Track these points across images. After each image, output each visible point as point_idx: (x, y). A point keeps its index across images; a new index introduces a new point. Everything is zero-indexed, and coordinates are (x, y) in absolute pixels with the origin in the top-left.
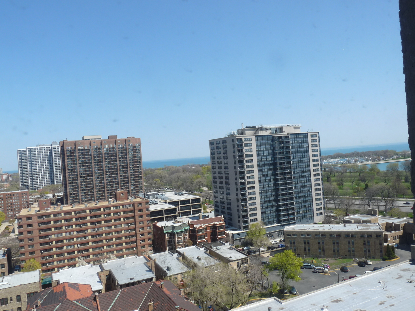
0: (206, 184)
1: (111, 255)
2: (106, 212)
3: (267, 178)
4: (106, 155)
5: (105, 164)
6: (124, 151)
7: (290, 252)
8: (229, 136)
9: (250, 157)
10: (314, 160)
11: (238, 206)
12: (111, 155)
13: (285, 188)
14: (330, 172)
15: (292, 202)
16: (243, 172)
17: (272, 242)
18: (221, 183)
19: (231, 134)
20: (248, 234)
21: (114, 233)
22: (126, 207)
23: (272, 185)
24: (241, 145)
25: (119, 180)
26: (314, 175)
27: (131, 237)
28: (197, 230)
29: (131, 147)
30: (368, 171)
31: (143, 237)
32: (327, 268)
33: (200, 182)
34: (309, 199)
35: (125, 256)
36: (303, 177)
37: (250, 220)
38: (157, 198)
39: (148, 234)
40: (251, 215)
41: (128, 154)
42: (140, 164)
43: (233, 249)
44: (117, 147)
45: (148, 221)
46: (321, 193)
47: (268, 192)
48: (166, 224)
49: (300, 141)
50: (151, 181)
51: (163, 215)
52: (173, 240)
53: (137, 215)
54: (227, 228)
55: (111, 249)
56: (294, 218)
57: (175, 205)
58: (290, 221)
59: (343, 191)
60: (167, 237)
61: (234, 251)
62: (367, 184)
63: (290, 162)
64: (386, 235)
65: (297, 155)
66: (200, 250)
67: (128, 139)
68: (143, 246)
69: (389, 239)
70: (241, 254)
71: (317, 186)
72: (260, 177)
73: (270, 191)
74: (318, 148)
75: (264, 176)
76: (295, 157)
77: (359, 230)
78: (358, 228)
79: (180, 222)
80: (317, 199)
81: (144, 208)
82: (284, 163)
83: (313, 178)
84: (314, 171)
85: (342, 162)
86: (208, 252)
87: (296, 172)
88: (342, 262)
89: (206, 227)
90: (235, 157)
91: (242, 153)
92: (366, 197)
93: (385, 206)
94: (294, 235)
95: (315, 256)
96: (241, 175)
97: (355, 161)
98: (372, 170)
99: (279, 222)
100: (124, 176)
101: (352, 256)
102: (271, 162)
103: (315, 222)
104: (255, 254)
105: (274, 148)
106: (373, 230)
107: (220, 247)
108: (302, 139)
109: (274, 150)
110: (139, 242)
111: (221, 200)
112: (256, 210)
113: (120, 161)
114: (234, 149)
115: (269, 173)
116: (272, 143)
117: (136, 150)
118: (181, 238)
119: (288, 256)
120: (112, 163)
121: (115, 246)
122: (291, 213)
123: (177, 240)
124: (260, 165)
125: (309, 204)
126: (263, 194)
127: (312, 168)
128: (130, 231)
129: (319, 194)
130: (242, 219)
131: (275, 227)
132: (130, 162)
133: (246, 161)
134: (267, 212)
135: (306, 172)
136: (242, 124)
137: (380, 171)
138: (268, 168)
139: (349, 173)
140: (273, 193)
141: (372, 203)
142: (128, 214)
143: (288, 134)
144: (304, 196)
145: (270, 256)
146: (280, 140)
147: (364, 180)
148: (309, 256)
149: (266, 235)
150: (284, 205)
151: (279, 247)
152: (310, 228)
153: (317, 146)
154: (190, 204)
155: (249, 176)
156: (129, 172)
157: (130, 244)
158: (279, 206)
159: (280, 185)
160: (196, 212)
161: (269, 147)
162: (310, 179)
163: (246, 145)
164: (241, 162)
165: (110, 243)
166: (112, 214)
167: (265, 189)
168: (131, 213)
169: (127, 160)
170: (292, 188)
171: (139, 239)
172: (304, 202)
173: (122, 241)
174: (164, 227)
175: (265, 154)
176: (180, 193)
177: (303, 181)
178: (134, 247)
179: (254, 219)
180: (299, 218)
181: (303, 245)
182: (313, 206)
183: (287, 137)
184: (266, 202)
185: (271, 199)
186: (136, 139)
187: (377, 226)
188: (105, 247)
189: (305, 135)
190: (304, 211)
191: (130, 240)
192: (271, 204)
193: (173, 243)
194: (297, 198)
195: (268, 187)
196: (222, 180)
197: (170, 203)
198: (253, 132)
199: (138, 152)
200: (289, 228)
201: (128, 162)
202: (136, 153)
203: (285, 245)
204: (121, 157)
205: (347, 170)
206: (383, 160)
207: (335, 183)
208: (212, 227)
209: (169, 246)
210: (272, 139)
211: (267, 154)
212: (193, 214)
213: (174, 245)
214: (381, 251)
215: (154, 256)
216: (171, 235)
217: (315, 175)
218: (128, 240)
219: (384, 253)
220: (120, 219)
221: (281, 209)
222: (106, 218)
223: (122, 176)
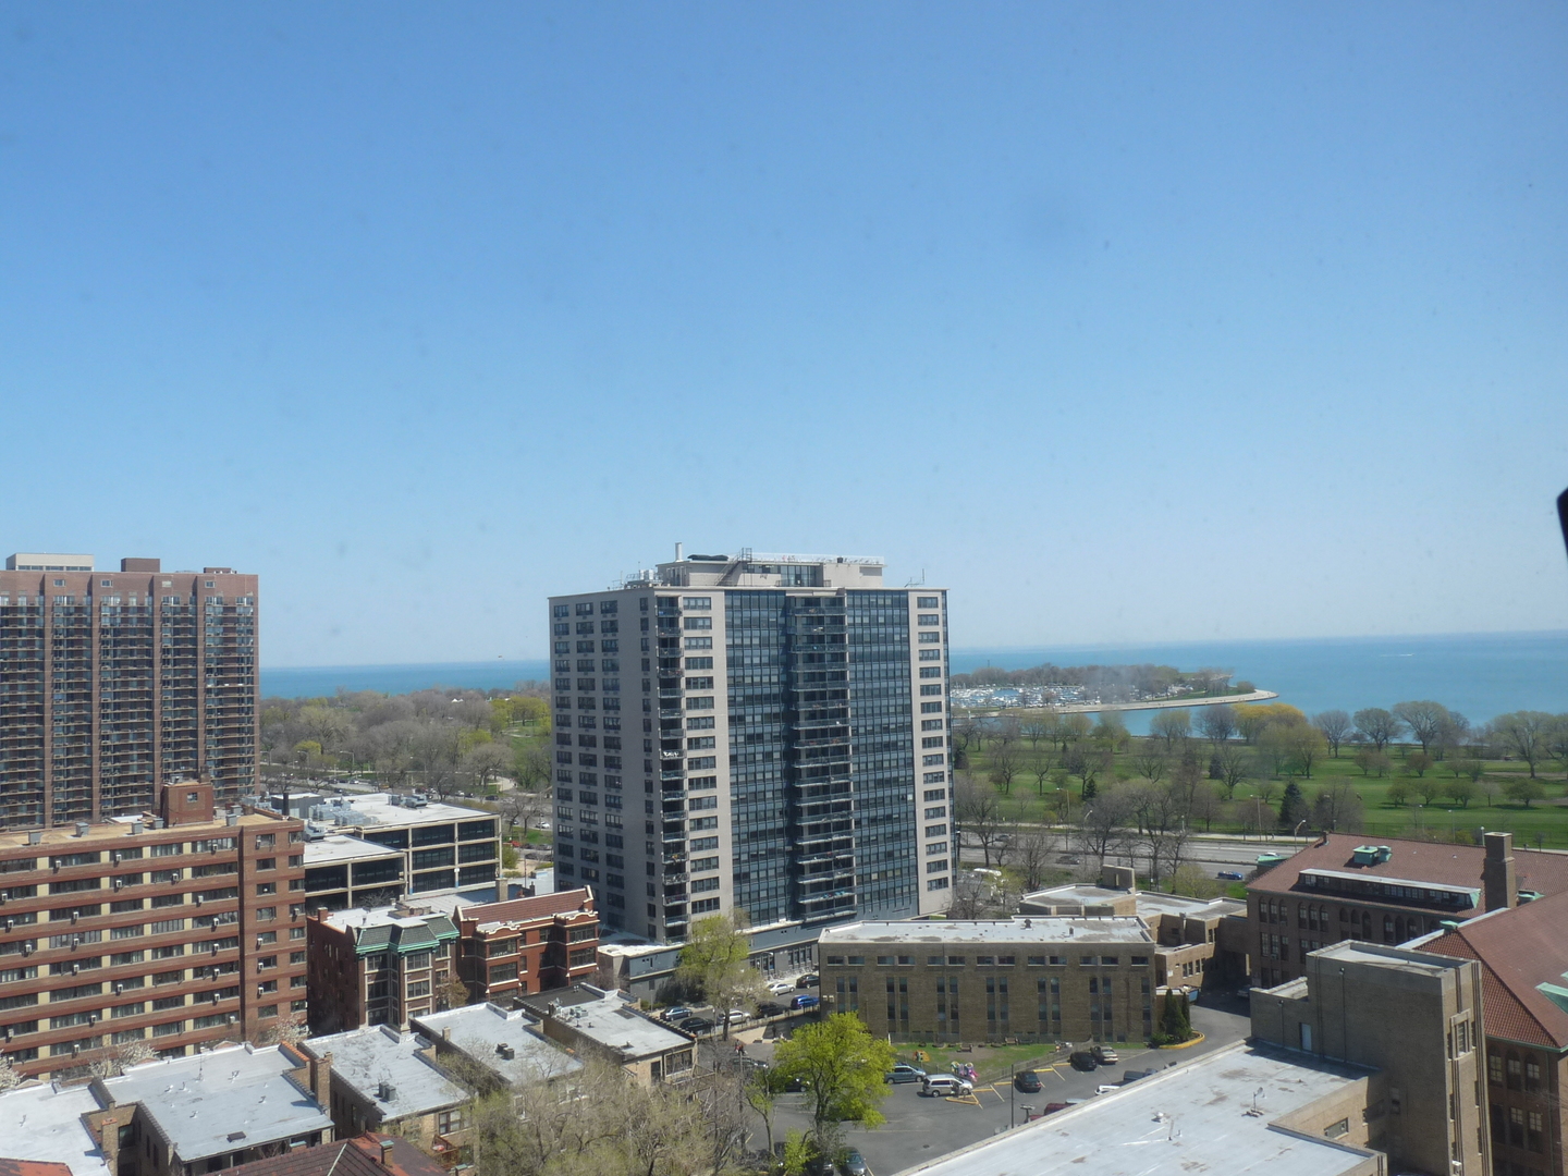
0: (510, 767)
1: (132, 1046)
2: (120, 867)
3: (760, 748)
4: (109, 637)
5: (100, 674)
6: (185, 624)
7: (852, 1022)
8: (626, 586)
9: (702, 667)
10: (926, 690)
11: (650, 851)
12: (131, 635)
13: (823, 786)
14: (966, 735)
15: (844, 837)
16: (676, 724)
17: (772, 986)
18: (589, 761)
19: (636, 579)
20: (681, 958)
21: (148, 954)
22: (205, 848)
23: (778, 775)
24: (673, 622)
25: (158, 741)
26: (924, 741)
27: (221, 972)
28: (488, 943)
29: (217, 610)
30: (1091, 736)
31: (269, 972)
32: (966, 1077)
33: (488, 757)
34: (904, 827)
35: (189, 1049)
36: (888, 747)
37: (694, 905)
38: (318, 817)
39: (293, 960)
40: (698, 886)
41: (200, 637)
42: (251, 680)
43: (636, 1012)
44: (157, 606)
45: (297, 905)
46: (944, 807)
47: (760, 800)
48: (364, 919)
49: (881, 620)
50: (282, 749)
51: (344, 884)
52: (390, 981)
53: (251, 883)
54: (606, 936)
55: (134, 1017)
56: (850, 899)
57: (396, 847)
58: (838, 909)
59: (1013, 802)
60: (368, 972)
61: (638, 1021)
62: (1092, 781)
63: (843, 694)
64: (1161, 960)
65: (868, 668)
66: (505, 1018)
67: (207, 574)
68: (271, 1009)
69: (1170, 974)
70: (665, 1031)
71: (931, 782)
72: (736, 743)
73: (769, 795)
74: (940, 646)
75: (752, 739)
76: (860, 675)
77: (1077, 939)
78: (1071, 932)
79: (421, 911)
80: (931, 830)
81: (281, 854)
82: (823, 695)
83: (920, 752)
84: (923, 730)
85: (1002, 699)
86: (540, 1027)
87: (862, 730)
88: (1018, 1056)
89: (524, 932)
90: (646, 665)
91: (673, 652)
92: (1090, 824)
93: (1150, 857)
94: (853, 959)
95: (926, 1038)
96: (668, 734)
97: (1047, 700)
98: (1105, 731)
99: (796, 911)
100: (178, 724)
101: (1050, 1035)
102: (775, 690)
103: (923, 913)
104: (708, 1035)
105: (789, 637)
106: (1122, 941)
107: (584, 1006)
108: (889, 612)
109: (788, 644)
110: (252, 990)
111: (584, 825)
112: (717, 866)
113: (165, 662)
114: (645, 637)
115: (768, 729)
116: (782, 621)
117: (236, 621)
118: (424, 973)
119: (841, 1033)
120: (131, 668)
121: (149, 1006)
122: (839, 880)
123: (406, 983)
124: (737, 699)
125: (905, 845)
126: (743, 809)
127: (918, 717)
128: (216, 945)
129: (939, 812)
130: (662, 901)
131: (783, 930)
132: (209, 671)
133: (688, 681)
134: (753, 876)
135: (896, 731)
136: (677, 545)
137: (1129, 736)
138: (767, 710)
139: (1027, 739)
140: (779, 805)
141: (1110, 848)
142: (215, 875)
143: (838, 591)
144: (889, 818)
145: (765, 1041)
146: (813, 612)
147: (1078, 769)
148: (906, 1038)
149: (749, 961)
150: (815, 849)
151: (795, 1005)
152: (907, 932)
153: (937, 641)
154: (452, 840)
155: (697, 740)
156: (201, 709)
157: (213, 998)
158: (797, 852)
159: (804, 774)
160: (475, 876)
161: (774, 633)
162: (909, 755)
163: (692, 623)
164: (670, 684)
165: (129, 993)
166: (147, 877)
167: (752, 789)
168: (225, 872)
169: (195, 662)
170: (847, 786)
171: (253, 981)
172: (886, 840)
173: (180, 988)
174: (359, 930)
175: (756, 660)
176: (415, 800)
177: (886, 764)
178: (232, 1013)
179: (709, 901)
180: (867, 897)
181: (885, 994)
182: (916, 855)
183: (836, 602)
184: (755, 836)
185: (771, 826)
186: (240, 579)
187: (1135, 925)
188: (107, 1013)
189: (899, 598)
190: (886, 872)
191: (214, 983)
192: (771, 845)
193: (390, 996)
194: (864, 822)
195: (764, 780)
196: (592, 751)
197: (373, 838)
198: (717, 576)
199: (242, 632)
200: (835, 935)
201: (201, 668)
202: (236, 635)
203: (821, 998)
204: (170, 646)
205: (1020, 729)
206: (1139, 699)
207: (984, 776)
208: (547, 933)
209: (371, 1005)
210: (786, 605)
211: (765, 660)
212: (461, 883)
213: (395, 1004)
214: (1147, 1015)
215: (323, 1046)
216: (382, 965)
217: (927, 743)
218: (205, 982)
219: (1155, 1021)
220: (176, 898)
221: (805, 862)
222: (121, 893)
223: (169, 724)
